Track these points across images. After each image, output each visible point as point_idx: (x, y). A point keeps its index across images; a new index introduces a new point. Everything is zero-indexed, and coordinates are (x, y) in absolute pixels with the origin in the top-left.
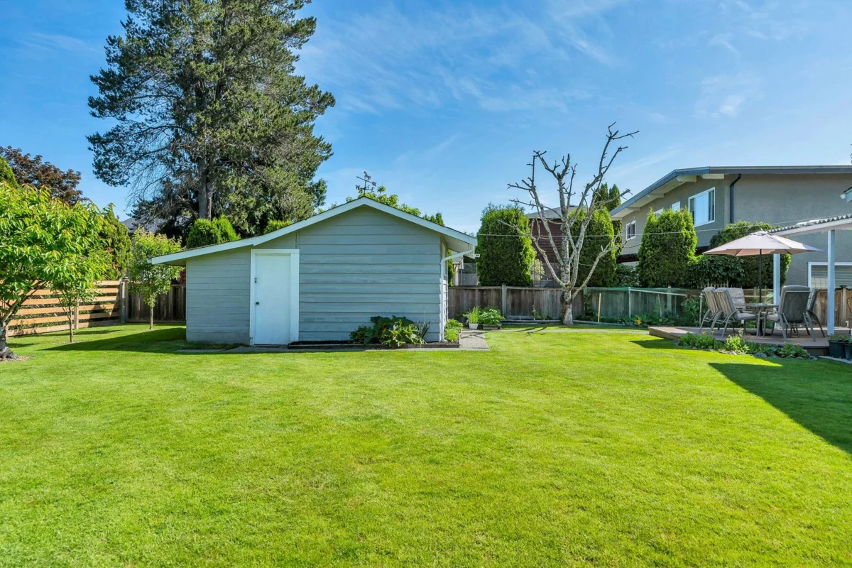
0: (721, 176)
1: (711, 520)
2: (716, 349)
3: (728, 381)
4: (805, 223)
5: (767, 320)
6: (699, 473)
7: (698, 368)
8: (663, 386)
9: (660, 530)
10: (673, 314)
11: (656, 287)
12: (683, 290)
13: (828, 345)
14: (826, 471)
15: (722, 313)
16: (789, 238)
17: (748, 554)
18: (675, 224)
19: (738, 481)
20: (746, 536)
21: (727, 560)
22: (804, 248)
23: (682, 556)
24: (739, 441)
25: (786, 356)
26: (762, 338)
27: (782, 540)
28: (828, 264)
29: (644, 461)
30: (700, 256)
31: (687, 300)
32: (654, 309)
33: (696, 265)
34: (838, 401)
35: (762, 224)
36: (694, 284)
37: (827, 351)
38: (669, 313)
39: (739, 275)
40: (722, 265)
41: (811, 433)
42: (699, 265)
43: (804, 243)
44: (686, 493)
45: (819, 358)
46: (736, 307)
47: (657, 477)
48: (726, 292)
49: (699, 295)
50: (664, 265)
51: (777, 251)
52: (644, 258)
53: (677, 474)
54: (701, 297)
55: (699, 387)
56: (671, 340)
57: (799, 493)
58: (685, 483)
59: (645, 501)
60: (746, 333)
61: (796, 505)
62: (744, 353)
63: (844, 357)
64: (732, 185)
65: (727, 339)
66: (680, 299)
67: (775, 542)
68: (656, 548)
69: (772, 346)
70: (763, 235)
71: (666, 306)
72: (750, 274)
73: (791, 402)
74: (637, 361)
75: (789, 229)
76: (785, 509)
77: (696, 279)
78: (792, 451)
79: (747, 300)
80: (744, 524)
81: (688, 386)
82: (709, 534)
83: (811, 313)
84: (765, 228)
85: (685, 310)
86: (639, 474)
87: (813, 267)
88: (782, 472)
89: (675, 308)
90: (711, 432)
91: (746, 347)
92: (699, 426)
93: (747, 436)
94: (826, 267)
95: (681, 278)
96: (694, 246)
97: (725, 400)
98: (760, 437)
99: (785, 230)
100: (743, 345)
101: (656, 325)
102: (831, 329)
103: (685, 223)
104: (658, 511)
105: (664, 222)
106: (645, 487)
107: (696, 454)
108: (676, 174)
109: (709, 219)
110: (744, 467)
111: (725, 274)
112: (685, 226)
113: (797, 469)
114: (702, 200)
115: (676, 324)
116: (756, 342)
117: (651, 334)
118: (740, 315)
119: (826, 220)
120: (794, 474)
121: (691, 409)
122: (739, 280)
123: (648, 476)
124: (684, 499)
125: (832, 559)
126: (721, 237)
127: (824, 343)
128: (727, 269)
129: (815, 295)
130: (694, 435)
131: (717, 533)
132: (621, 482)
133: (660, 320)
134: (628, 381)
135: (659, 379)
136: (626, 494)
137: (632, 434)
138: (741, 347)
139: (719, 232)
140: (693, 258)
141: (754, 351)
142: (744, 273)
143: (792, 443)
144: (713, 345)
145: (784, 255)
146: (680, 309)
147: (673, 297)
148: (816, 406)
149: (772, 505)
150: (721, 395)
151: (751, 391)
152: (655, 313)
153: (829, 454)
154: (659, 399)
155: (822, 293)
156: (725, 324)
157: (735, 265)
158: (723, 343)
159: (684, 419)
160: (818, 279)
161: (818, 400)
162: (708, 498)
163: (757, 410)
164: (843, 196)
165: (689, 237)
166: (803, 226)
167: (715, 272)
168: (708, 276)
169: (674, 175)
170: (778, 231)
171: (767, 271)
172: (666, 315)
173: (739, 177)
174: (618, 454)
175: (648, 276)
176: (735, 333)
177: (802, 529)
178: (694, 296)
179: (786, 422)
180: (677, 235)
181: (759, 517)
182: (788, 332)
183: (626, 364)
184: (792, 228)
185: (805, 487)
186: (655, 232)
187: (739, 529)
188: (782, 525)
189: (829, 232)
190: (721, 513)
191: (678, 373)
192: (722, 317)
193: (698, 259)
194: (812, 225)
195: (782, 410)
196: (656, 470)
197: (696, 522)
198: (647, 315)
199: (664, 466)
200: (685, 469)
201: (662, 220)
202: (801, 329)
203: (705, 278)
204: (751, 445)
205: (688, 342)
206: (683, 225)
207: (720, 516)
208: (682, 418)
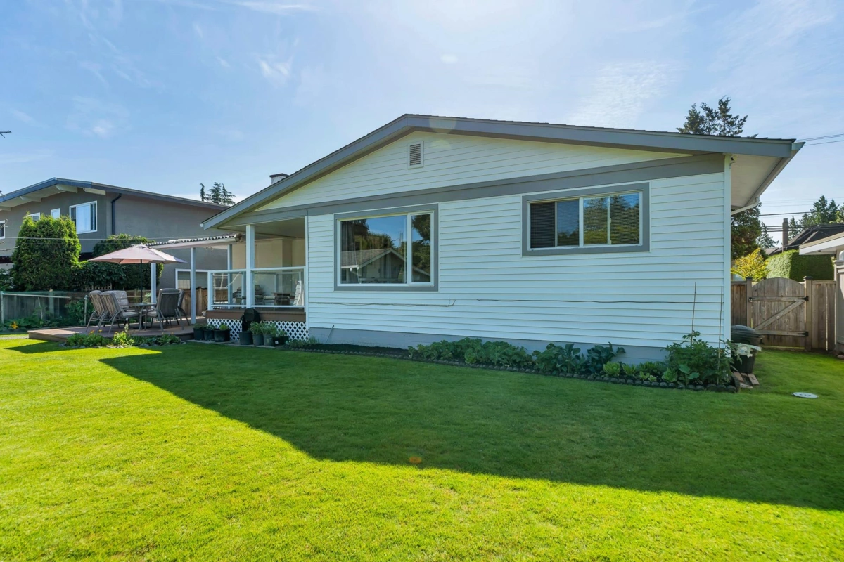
0: (103, 193)
1: (126, 505)
2: (105, 346)
3: (119, 374)
4: (175, 241)
5: (147, 316)
6: (108, 466)
7: (90, 366)
8: (55, 391)
9: (78, 537)
10: (56, 316)
11: (35, 290)
12: (67, 292)
13: (192, 331)
14: (205, 430)
15: (109, 313)
16: (162, 251)
17: (161, 519)
18: (56, 231)
19: (144, 461)
20: (157, 505)
21: (145, 534)
22: (174, 260)
23: (104, 550)
24: (138, 425)
25: (163, 344)
26: (143, 331)
27: (184, 496)
28: (191, 270)
29: (48, 475)
30: (84, 262)
31: (71, 302)
32: (33, 312)
33: (80, 270)
34: (205, 374)
35: (140, 237)
36: (77, 287)
37: (192, 336)
38: (52, 315)
39: (121, 278)
40: (106, 271)
41: (191, 404)
42: (83, 269)
43: (175, 257)
44: (99, 489)
45: (187, 342)
46: (120, 307)
47: (66, 486)
48: (112, 295)
49: (84, 297)
50: (45, 269)
51: (153, 261)
52: (20, 261)
53: (86, 475)
54: (86, 298)
55: (93, 384)
56: (57, 341)
57: (191, 453)
58: (96, 481)
59: (57, 515)
60: (130, 327)
61: (190, 464)
62: (130, 346)
63: (203, 339)
64: (113, 201)
65: (115, 336)
66: (63, 301)
67: (180, 499)
68: (76, 556)
69: (153, 337)
70: (143, 248)
71: (47, 309)
72: (131, 278)
73: (174, 382)
74: (20, 369)
75: (162, 244)
76: (183, 470)
77: (80, 283)
78: (180, 421)
79: (130, 300)
80: (154, 496)
81: (83, 386)
82: (126, 518)
83: (180, 309)
84: (144, 242)
85: (69, 311)
86: (44, 490)
87: (179, 272)
88: (176, 441)
89: (58, 310)
90: (112, 425)
91: (131, 341)
92: (100, 422)
93: (144, 419)
94: (189, 273)
95: (64, 282)
96: (78, 252)
97: (121, 392)
98: (155, 418)
99: (160, 244)
100: (128, 339)
101: (37, 328)
102: (194, 318)
103: (68, 231)
104: (72, 520)
105: (44, 227)
106: (53, 501)
107: (102, 449)
108: (56, 182)
109: (92, 229)
110: (146, 447)
111: (108, 278)
112: (68, 233)
113: (186, 435)
114: (84, 212)
115: (60, 325)
116: (139, 335)
117: (30, 338)
118: (125, 314)
119: (189, 240)
120: (184, 440)
121: (89, 407)
122: (121, 283)
123: (56, 487)
124: (98, 497)
125: (218, 495)
126: (104, 245)
127: (190, 330)
128: (110, 274)
129: (184, 294)
130: (97, 431)
131: (133, 514)
132: (25, 506)
133: (41, 323)
134: (12, 394)
135: (49, 385)
136: (32, 517)
137: (28, 450)
138: (127, 341)
139: (102, 241)
140: (77, 262)
141: (138, 343)
142: (126, 277)
143: (179, 415)
144: (101, 342)
145: (159, 264)
146: (63, 311)
147: (55, 299)
148: (191, 381)
149: (173, 471)
150: (116, 388)
151: (141, 378)
152: (34, 316)
153: (206, 416)
154: (53, 405)
155: (187, 292)
156: (111, 321)
157: (118, 271)
158: (111, 339)
159: (84, 419)
160: (182, 281)
161: (192, 376)
162: (120, 487)
163: (149, 395)
164: (202, 225)
165: (73, 244)
166: (174, 243)
167: (99, 277)
168: (93, 280)
169: (53, 183)
170: (154, 245)
171: (145, 275)
172: (47, 317)
173: (120, 196)
174: (14, 477)
175: (25, 279)
176: (121, 329)
177: (197, 481)
178: (79, 298)
179: (172, 399)
180: (60, 242)
181: (164, 485)
182: (164, 324)
183: (6, 375)
184: (165, 244)
185: (194, 448)
186: (33, 236)
187: (151, 503)
188: (183, 484)
189: (192, 250)
190: (134, 495)
191: (70, 374)
192: (108, 316)
193: (82, 264)
194: (180, 242)
195: (168, 390)
196: (63, 479)
197: (113, 513)
198: (25, 319)
199: (71, 472)
200: (93, 468)
201: (42, 226)
202: (173, 320)
203: (90, 281)
204: (149, 426)
205: (75, 342)
206: (66, 232)
207: (134, 498)
208: (82, 418)
